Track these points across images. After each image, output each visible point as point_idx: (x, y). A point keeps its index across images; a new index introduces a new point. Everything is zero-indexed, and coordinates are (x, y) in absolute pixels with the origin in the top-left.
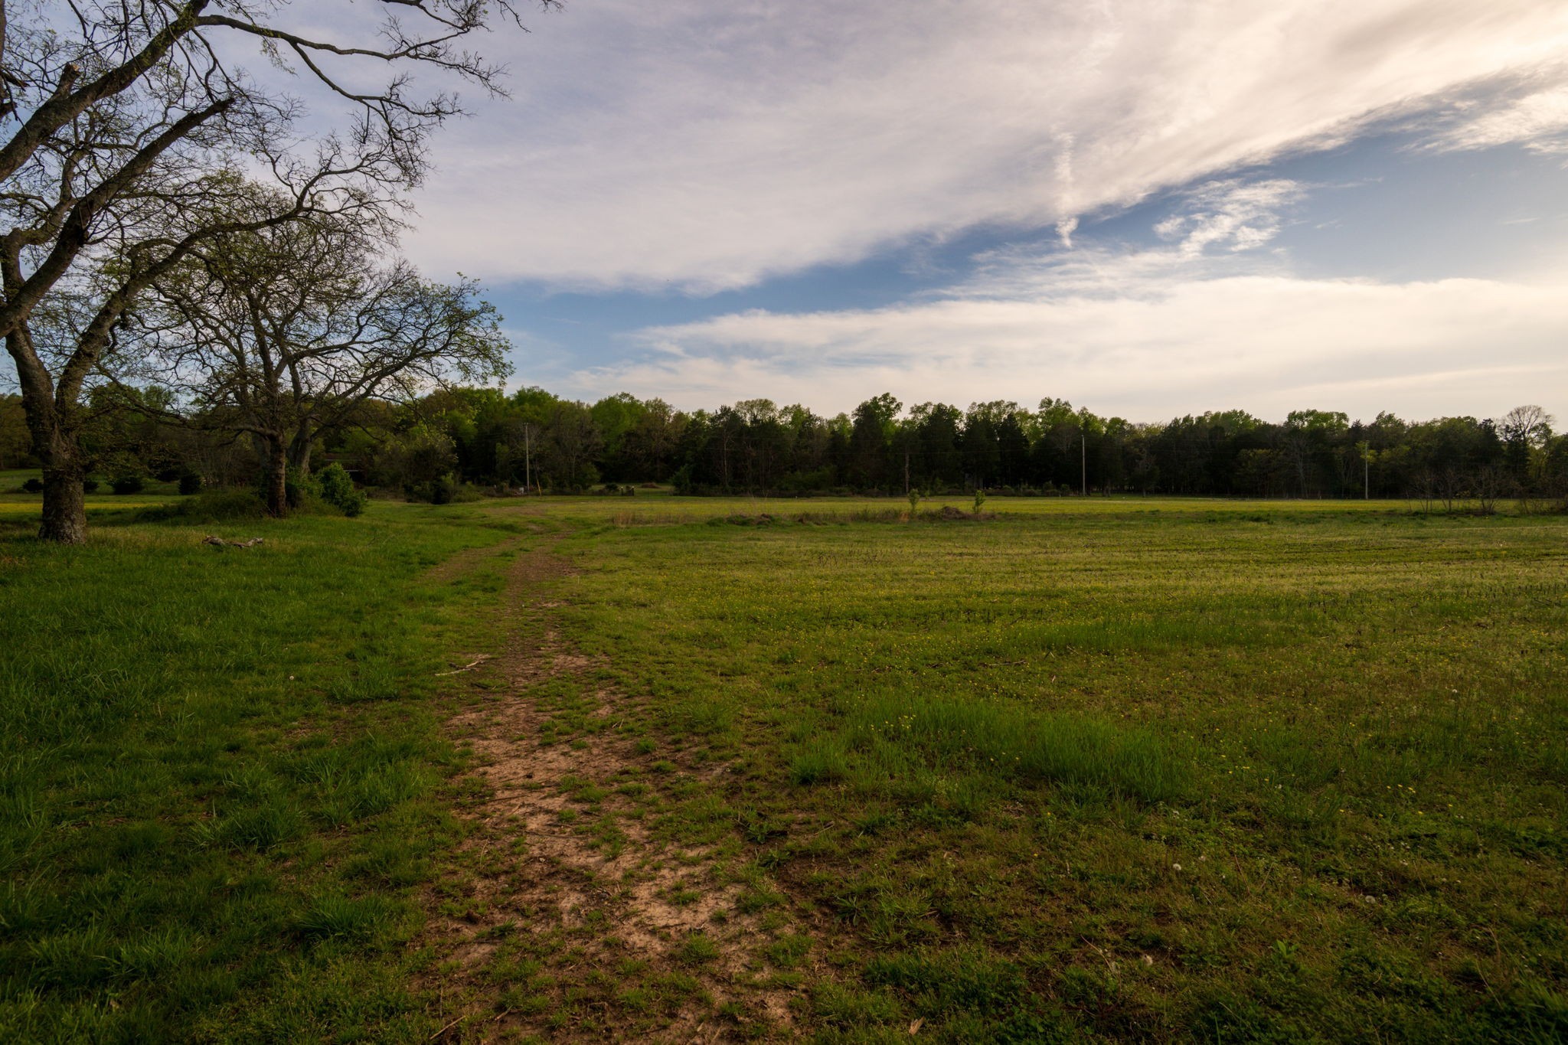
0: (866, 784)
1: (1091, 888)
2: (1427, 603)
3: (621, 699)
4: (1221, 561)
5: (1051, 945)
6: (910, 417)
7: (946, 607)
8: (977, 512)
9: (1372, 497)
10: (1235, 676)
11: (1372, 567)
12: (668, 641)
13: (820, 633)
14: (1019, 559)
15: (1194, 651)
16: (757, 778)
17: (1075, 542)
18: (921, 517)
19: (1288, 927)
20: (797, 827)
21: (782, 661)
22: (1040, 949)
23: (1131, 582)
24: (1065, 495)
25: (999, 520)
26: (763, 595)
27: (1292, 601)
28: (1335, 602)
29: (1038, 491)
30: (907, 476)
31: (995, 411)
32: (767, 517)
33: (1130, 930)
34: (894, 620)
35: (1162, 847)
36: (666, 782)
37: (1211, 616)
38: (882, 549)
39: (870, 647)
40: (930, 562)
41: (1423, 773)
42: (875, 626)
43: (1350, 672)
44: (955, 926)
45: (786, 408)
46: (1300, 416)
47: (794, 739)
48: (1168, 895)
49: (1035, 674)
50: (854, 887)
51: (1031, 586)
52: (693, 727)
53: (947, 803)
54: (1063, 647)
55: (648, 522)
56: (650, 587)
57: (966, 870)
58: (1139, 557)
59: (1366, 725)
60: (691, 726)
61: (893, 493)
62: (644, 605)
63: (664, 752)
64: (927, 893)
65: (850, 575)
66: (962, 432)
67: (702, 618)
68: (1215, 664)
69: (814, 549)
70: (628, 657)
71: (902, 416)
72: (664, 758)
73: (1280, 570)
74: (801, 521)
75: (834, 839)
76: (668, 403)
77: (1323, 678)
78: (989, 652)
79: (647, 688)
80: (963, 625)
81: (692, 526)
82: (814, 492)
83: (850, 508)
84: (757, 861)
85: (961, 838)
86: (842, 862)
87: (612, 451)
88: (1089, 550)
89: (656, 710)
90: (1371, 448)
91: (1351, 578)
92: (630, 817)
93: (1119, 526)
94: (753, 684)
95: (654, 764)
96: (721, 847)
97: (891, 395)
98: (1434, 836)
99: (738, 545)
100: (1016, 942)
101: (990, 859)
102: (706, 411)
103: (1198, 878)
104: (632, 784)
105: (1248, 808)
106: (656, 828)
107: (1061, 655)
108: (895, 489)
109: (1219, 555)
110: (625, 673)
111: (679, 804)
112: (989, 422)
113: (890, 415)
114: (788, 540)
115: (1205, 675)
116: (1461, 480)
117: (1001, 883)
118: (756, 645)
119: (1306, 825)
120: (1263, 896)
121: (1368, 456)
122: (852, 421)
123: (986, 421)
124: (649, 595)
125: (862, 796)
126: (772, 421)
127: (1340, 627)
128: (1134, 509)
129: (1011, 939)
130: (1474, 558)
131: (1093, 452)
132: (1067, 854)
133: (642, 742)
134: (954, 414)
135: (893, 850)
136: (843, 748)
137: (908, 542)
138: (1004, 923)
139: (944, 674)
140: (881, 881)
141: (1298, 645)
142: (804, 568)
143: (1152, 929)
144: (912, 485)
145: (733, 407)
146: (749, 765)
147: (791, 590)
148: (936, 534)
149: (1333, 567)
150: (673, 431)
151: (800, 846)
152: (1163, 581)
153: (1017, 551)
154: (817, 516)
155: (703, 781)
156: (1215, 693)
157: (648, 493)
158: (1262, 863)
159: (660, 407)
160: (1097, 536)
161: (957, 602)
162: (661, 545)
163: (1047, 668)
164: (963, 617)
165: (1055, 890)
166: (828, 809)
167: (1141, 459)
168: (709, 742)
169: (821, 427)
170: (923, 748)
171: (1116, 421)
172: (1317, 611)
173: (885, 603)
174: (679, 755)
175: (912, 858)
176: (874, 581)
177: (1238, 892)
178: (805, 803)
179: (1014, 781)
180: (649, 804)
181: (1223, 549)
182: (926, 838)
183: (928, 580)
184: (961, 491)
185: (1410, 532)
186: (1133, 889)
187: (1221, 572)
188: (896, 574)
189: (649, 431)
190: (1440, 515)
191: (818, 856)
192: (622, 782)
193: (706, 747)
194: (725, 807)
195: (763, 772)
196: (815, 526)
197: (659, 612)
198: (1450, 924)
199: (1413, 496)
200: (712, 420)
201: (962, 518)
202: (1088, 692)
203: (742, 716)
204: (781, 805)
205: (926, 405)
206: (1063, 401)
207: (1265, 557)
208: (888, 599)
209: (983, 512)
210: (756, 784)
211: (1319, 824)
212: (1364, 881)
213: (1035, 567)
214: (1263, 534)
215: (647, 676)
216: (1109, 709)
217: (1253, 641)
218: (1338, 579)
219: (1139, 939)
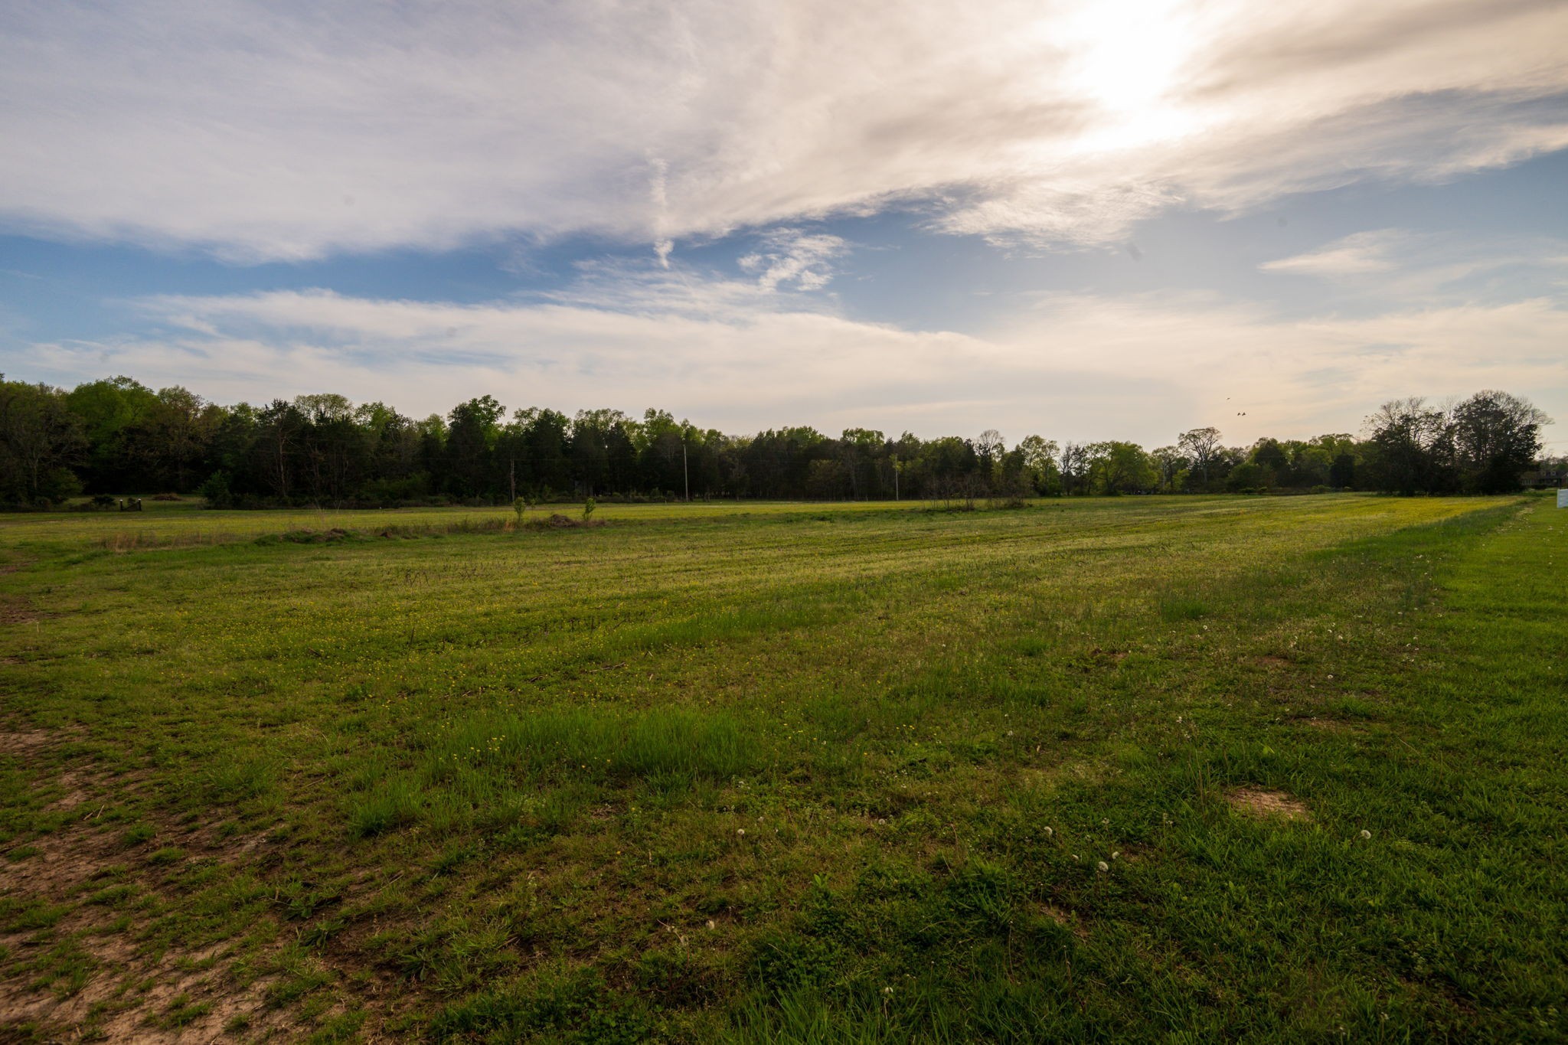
0: (444, 821)
1: (670, 870)
2: (931, 580)
3: (103, 779)
4: (796, 556)
5: (630, 937)
6: (514, 422)
7: (550, 617)
8: (587, 520)
9: (901, 498)
10: (800, 653)
11: (899, 554)
12: (184, 693)
13: (402, 661)
14: (625, 564)
15: (770, 636)
16: (305, 842)
17: (678, 545)
18: (528, 526)
19: (824, 861)
20: (357, 888)
21: (352, 698)
22: (618, 944)
23: (724, 579)
24: (670, 501)
25: (608, 527)
26: (330, 624)
27: (844, 586)
28: (873, 584)
29: (646, 498)
30: (513, 484)
31: (602, 419)
32: (340, 531)
33: (702, 901)
34: (492, 638)
35: (730, 816)
36: (170, 874)
37: (784, 603)
38: (482, 562)
39: (461, 669)
40: (536, 572)
41: (921, 712)
42: (470, 645)
43: (880, 640)
44: (535, 947)
45: (365, 406)
46: (852, 434)
47: (359, 787)
48: (735, 859)
49: (633, 675)
50: (423, 938)
51: (635, 590)
52: (215, 796)
53: (535, 821)
54: (659, 645)
55: (164, 544)
56: (160, 627)
57: (549, 887)
58: (732, 555)
59: (888, 681)
60: (213, 797)
61: (498, 502)
62: (150, 652)
63: (169, 838)
64: (507, 921)
65: (444, 593)
66: (570, 439)
67: (241, 659)
68: (786, 645)
69: (400, 566)
70: (117, 722)
71: (505, 421)
72: (169, 844)
73: (837, 561)
74: (385, 535)
75: (402, 890)
76: (194, 393)
77: (861, 646)
78: (590, 659)
79: (147, 759)
80: (566, 634)
81: (232, 546)
82: (404, 502)
83: (447, 519)
84: (299, 941)
85: (547, 853)
86: (412, 913)
87: (103, 450)
88: (690, 552)
89: (160, 785)
90: (899, 460)
91: (886, 563)
92: (104, 933)
93: (716, 528)
94: (307, 731)
95: (151, 856)
96: (247, 936)
97: (493, 398)
98: (925, 760)
99: (298, 567)
100: (597, 943)
101: (575, 868)
102: (252, 405)
103: (760, 837)
104: (112, 888)
105: (802, 766)
106: (150, 937)
107: (659, 653)
108: (500, 499)
109: (794, 551)
110: (111, 744)
111: (188, 898)
112: (597, 430)
113: (492, 419)
114: (368, 557)
115: (777, 656)
116: (954, 485)
117: (585, 889)
118: (316, 684)
119: (842, 771)
120: (807, 841)
121: (897, 466)
122: (447, 423)
123: (594, 429)
124: (158, 637)
125: (438, 835)
126: (346, 420)
127: (875, 604)
128: (730, 512)
129: (591, 943)
130: (961, 544)
131: (694, 460)
132: (650, 843)
133: (132, 830)
134: (562, 421)
135: (472, 885)
136: (419, 787)
137: (512, 553)
138: (585, 928)
139: (542, 687)
140: (455, 921)
141: (846, 622)
142: (387, 588)
143: (720, 894)
144: (519, 493)
145: (291, 402)
146: (295, 829)
147: (368, 615)
148: (543, 544)
149: (874, 556)
150: (202, 428)
151: (358, 910)
152: (750, 577)
153: (624, 556)
154: (406, 529)
155: (227, 861)
156: (785, 671)
157: (165, 507)
158: (808, 811)
159: (180, 400)
160: (697, 539)
161: (562, 612)
162: (181, 573)
163: (645, 667)
164: (567, 626)
165: (636, 882)
166: (395, 858)
167: (734, 467)
168: (238, 813)
169: (410, 429)
170: (514, 768)
171: (712, 433)
172: (861, 593)
173: (482, 619)
174: (192, 836)
175: (493, 888)
176: (471, 597)
177: (789, 840)
178: (369, 857)
179: (605, 784)
180: (138, 909)
181: (797, 545)
182: (510, 863)
183: (533, 592)
184: (571, 499)
185: (923, 526)
186: (706, 861)
187: (795, 565)
188: (497, 588)
189: (164, 427)
190: (942, 511)
191: (380, 915)
192: (96, 889)
193: (235, 818)
194: (257, 886)
195: (315, 833)
196: (403, 541)
197: (174, 658)
198: (931, 827)
199: (926, 498)
200: (261, 416)
201: (572, 526)
202: (681, 685)
203: (290, 771)
204: (337, 867)
205: (531, 410)
206: (666, 412)
207: (828, 550)
208: (486, 615)
209: (592, 519)
210: (303, 850)
211: (850, 767)
212: (879, 808)
213: (641, 571)
214: (827, 531)
215: (149, 742)
216: (697, 698)
217: (813, 622)
218: (877, 565)
219: (708, 906)
